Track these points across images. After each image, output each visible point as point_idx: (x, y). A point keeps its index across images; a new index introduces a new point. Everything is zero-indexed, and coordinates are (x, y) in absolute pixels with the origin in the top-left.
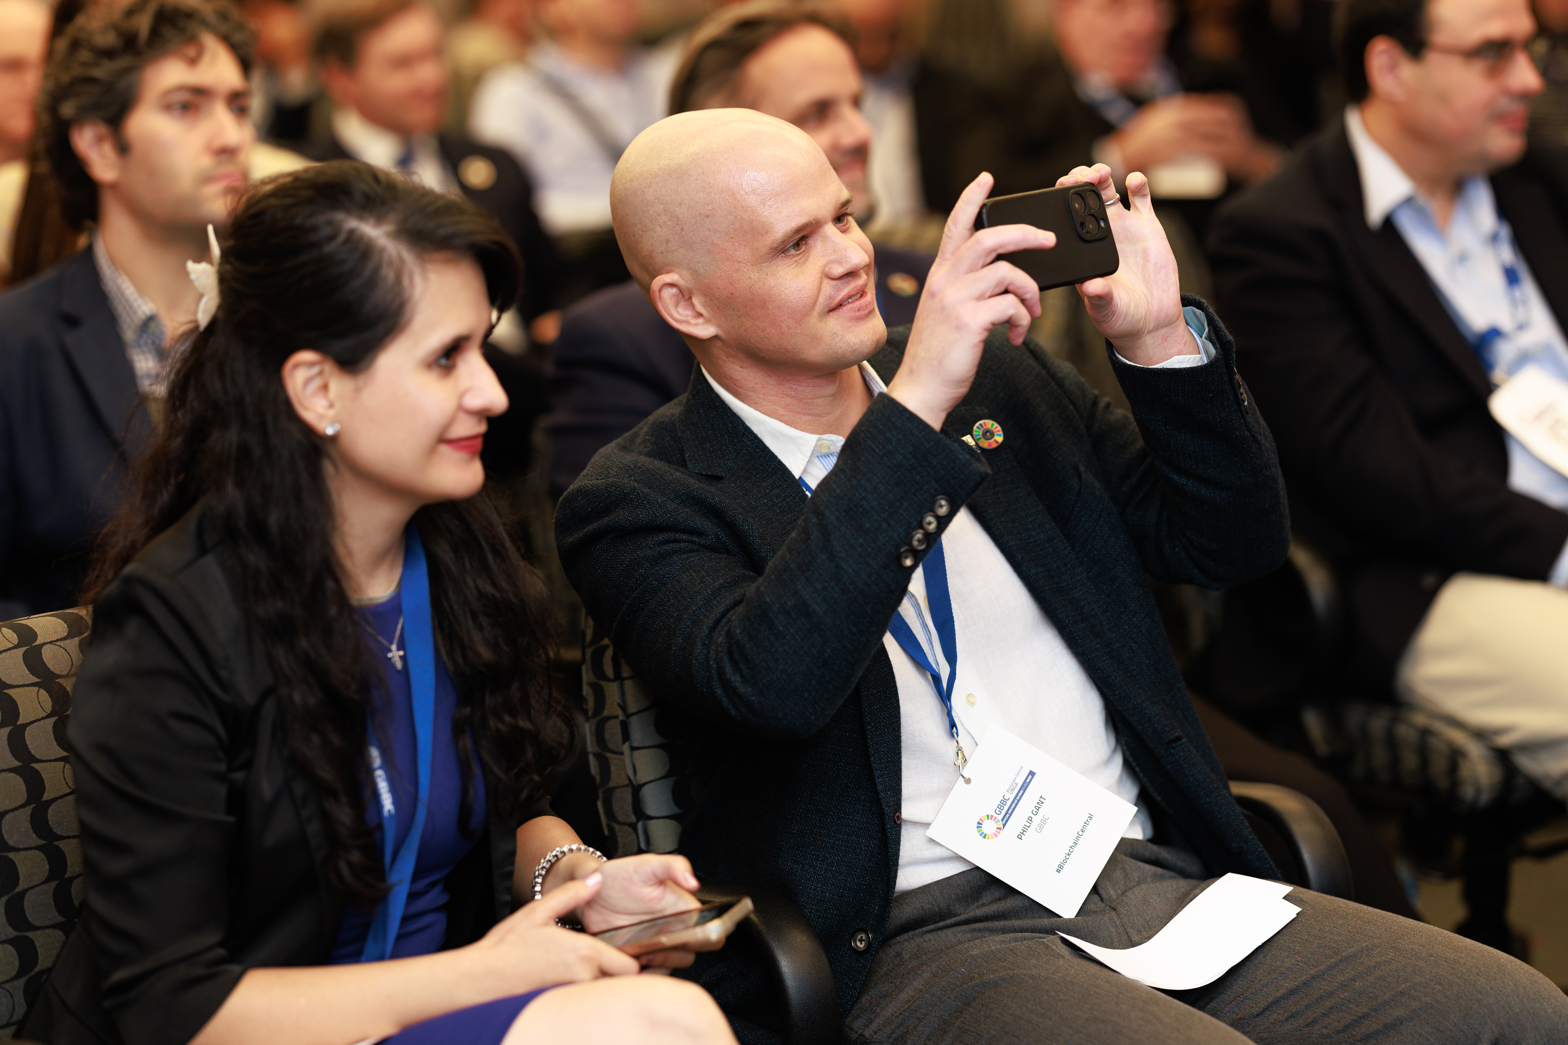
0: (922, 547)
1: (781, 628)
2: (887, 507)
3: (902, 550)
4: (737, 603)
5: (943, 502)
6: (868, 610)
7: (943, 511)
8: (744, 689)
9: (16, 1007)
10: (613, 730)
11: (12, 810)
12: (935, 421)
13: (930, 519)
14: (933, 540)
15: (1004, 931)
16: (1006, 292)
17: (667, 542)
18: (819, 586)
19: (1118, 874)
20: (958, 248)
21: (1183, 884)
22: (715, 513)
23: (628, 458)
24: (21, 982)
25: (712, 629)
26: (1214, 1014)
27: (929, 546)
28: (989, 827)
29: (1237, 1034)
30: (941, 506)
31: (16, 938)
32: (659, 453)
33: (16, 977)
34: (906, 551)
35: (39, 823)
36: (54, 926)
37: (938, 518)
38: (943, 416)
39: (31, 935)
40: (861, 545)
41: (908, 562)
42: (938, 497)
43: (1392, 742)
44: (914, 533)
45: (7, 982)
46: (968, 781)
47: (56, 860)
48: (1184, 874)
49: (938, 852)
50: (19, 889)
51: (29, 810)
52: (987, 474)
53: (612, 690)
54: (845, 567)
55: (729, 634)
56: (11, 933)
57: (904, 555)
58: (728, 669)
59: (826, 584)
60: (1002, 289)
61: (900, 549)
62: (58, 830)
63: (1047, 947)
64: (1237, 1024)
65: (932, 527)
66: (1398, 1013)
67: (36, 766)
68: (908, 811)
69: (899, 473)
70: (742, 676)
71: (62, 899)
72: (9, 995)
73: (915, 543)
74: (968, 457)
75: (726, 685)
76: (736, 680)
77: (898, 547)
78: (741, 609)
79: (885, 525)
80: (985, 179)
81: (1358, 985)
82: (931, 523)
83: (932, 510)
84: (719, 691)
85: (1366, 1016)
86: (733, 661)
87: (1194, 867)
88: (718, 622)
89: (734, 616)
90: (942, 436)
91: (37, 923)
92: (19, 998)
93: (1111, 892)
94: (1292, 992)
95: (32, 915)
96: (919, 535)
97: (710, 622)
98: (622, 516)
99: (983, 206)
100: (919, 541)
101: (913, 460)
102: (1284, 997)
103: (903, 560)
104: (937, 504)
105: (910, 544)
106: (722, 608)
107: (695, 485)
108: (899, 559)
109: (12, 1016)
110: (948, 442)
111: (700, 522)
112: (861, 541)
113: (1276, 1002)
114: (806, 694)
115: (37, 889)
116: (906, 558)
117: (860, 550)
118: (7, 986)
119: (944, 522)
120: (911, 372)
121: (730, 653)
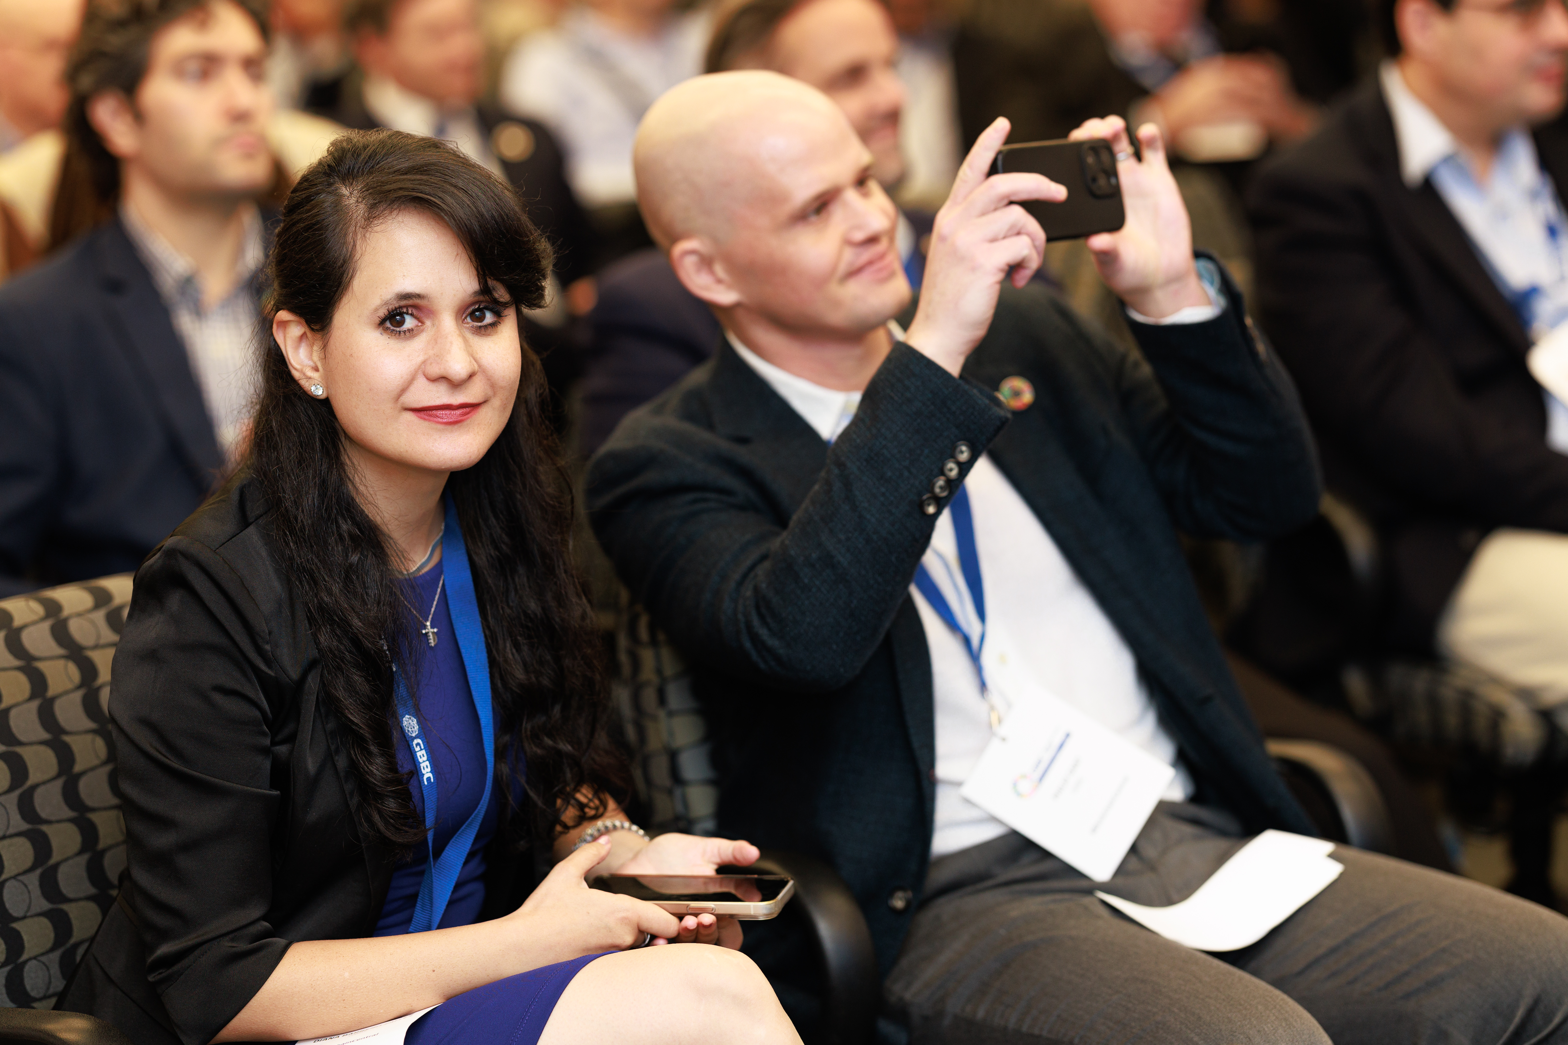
0: (945, 494)
1: (806, 581)
2: (908, 455)
3: (925, 497)
4: (764, 557)
5: (964, 448)
6: (893, 559)
7: (964, 456)
8: (773, 642)
9: (53, 980)
10: (649, 697)
11: (44, 783)
12: (953, 366)
13: (951, 465)
14: (956, 487)
15: (1044, 892)
16: (1019, 233)
17: (695, 501)
18: (842, 537)
19: (1157, 835)
20: (971, 191)
21: (1221, 844)
22: (745, 473)
23: (657, 422)
24: (56, 955)
25: (740, 583)
26: (1256, 973)
27: (951, 493)
28: (1025, 786)
29: (1277, 993)
30: (962, 452)
31: (51, 910)
32: (688, 416)
33: (52, 950)
34: (929, 498)
35: (71, 795)
36: (89, 898)
37: (959, 464)
38: (961, 360)
39: (65, 907)
40: (883, 494)
41: (931, 510)
42: (960, 443)
43: (1434, 702)
44: (935, 480)
45: (43, 954)
46: (1004, 739)
47: (89, 832)
48: (1223, 833)
49: (974, 813)
50: (52, 861)
51: (59, 783)
52: (1007, 419)
53: (647, 656)
54: (868, 516)
55: (756, 589)
56: (46, 905)
57: (926, 502)
58: (756, 622)
59: (850, 535)
60: (1015, 231)
61: (922, 496)
62: (89, 802)
63: (1086, 908)
64: (1279, 983)
65: (954, 473)
66: (1440, 969)
67: (67, 738)
68: (943, 769)
69: (919, 421)
70: (770, 629)
71: (95, 871)
72: (44, 968)
73: (937, 490)
74: (987, 401)
75: (755, 638)
76: (763, 632)
77: (920, 495)
78: (767, 565)
79: (906, 474)
80: (1001, 126)
81: (1399, 942)
82: (952, 469)
83: (953, 457)
84: (748, 645)
85: (1406, 974)
86: (762, 617)
87: (1232, 825)
88: (745, 576)
89: (761, 571)
90: (961, 382)
91: (71, 895)
92: (55, 970)
93: (1149, 851)
94: (1333, 950)
95: (66, 888)
96: (941, 482)
97: (736, 576)
98: (651, 477)
99: (999, 153)
100: (941, 488)
101: (932, 407)
102: (1326, 955)
103: (926, 507)
104: (958, 450)
105: (932, 491)
106: (748, 563)
107: (724, 446)
108: (921, 506)
109: (48, 988)
110: (967, 387)
111: (729, 481)
112: (883, 490)
113: (1317, 961)
114: (834, 647)
115: (70, 862)
116: (929, 505)
117: (882, 499)
118: (43, 959)
119: (965, 468)
120: (927, 317)
121: (758, 608)
